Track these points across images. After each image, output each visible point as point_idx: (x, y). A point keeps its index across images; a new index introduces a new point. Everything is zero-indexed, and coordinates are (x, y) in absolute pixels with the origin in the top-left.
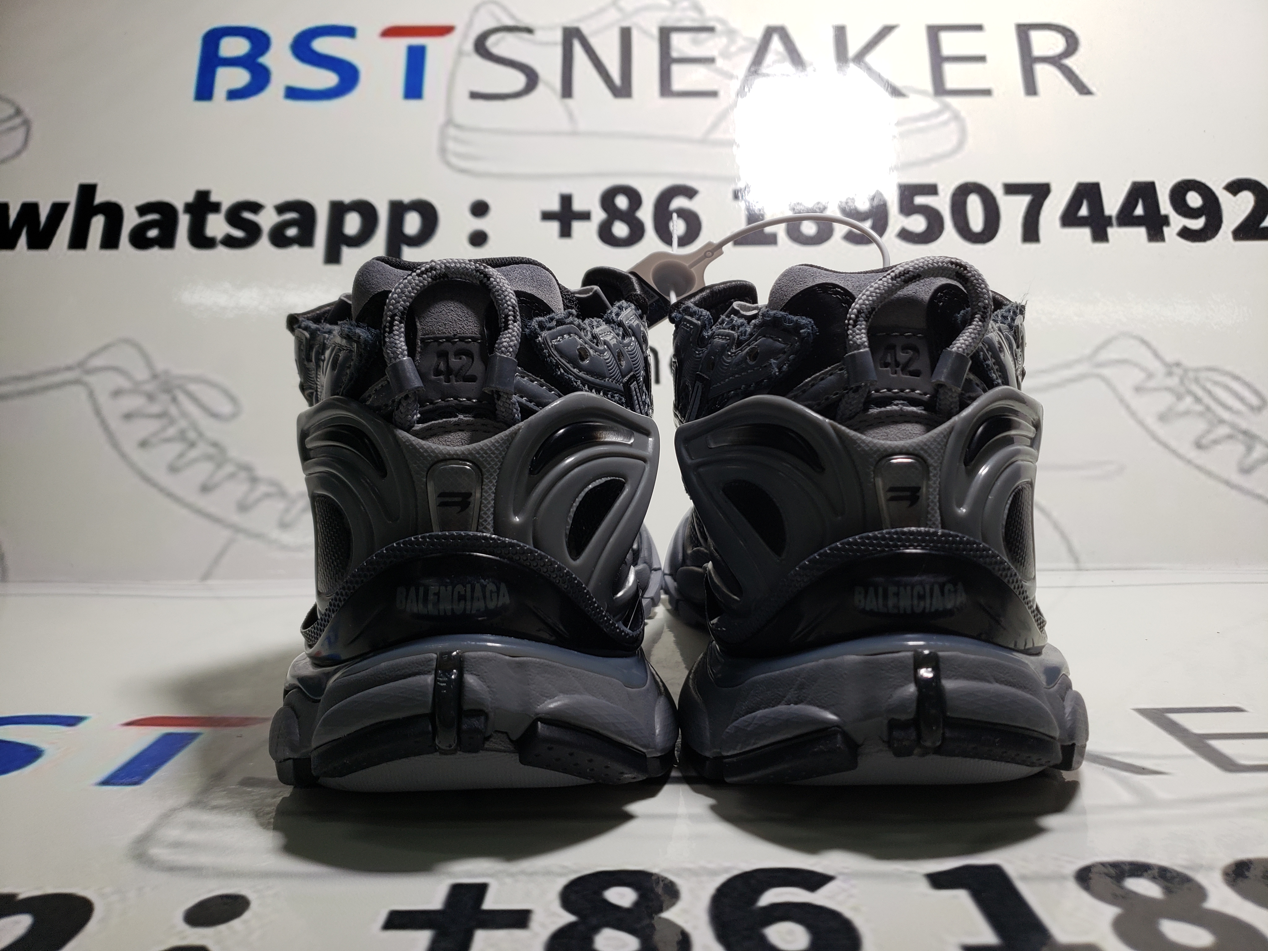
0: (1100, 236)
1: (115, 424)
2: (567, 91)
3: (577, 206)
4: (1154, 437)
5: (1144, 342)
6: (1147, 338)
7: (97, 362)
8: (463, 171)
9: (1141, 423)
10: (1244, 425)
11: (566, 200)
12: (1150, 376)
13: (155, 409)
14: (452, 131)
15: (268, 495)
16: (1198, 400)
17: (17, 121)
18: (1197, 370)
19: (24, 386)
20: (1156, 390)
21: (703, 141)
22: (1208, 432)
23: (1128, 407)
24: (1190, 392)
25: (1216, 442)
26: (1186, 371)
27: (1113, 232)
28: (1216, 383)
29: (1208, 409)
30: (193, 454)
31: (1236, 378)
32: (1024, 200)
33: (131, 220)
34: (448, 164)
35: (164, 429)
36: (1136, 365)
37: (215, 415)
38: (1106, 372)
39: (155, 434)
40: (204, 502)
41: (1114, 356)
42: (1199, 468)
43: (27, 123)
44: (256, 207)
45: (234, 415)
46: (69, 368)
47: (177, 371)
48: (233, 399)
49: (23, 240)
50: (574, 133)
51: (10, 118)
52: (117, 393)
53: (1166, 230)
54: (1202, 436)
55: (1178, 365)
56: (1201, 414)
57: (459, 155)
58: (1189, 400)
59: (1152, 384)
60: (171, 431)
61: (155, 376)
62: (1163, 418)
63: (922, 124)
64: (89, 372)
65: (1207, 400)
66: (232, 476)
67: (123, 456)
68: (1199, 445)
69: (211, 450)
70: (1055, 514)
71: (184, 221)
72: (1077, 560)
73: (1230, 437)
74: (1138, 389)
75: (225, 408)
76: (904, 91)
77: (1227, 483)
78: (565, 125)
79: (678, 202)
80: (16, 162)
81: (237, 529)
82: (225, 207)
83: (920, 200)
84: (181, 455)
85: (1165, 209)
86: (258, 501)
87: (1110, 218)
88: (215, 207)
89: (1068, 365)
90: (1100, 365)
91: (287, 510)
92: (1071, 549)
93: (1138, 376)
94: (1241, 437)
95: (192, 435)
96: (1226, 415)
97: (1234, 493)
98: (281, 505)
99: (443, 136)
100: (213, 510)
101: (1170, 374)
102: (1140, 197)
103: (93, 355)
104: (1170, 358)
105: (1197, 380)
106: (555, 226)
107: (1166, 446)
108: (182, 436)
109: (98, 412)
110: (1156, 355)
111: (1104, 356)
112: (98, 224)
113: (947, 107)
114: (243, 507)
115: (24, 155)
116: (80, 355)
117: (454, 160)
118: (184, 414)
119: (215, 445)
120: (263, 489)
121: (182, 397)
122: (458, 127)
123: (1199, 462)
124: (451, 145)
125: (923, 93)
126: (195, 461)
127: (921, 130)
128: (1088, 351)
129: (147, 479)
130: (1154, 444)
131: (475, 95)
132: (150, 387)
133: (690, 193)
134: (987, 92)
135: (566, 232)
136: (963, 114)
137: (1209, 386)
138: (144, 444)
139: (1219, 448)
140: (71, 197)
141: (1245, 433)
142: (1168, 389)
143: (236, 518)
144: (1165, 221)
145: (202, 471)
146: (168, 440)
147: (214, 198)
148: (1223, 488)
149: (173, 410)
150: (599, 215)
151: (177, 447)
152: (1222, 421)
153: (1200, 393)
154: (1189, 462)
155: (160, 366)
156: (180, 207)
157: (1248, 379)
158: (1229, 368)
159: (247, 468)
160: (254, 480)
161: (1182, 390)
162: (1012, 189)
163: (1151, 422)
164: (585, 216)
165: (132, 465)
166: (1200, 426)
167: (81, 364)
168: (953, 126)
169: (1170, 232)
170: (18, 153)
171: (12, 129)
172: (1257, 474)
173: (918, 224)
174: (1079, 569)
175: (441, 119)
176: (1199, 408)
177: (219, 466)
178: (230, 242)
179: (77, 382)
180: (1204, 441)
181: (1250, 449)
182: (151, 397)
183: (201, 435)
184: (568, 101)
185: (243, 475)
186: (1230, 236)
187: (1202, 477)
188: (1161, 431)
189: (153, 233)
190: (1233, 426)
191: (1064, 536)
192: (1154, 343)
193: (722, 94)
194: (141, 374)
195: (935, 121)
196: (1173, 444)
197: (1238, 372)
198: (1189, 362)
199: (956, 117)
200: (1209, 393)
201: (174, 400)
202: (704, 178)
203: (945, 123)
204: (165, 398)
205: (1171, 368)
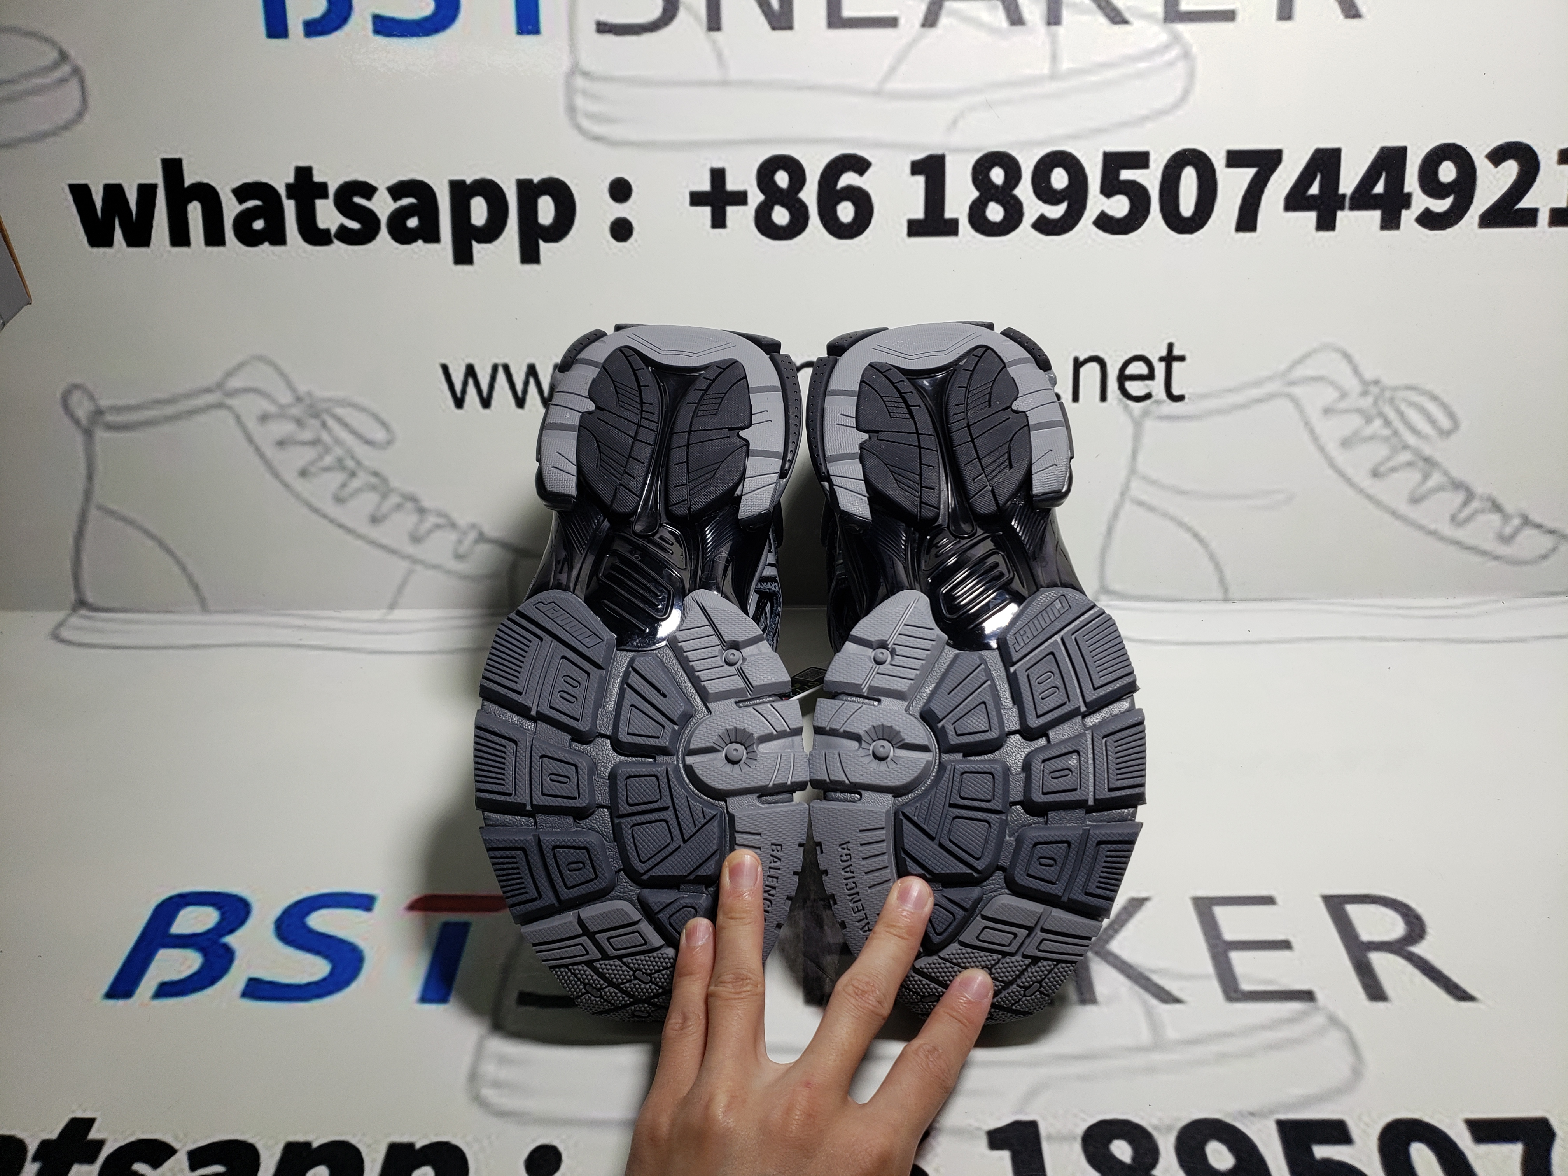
0: (1326, 223)
1: (270, 452)
2: (714, 23)
3: (732, 185)
4: (1332, 465)
5: (1347, 356)
6: (1350, 351)
7: (235, 383)
8: (597, 138)
9: (1322, 449)
10: (1427, 451)
11: (718, 176)
12: (1344, 395)
13: (307, 435)
14: (580, 82)
15: (438, 527)
16: (1387, 423)
17: (66, 69)
18: (1395, 389)
19: (169, 410)
20: (1346, 411)
21: (877, 93)
22: (1389, 459)
23: (1312, 432)
24: (1381, 414)
25: (1394, 470)
26: (1383, 390)
27: (1343, 217)
28: (1411, 404)
29: (1396, 433)
30: (355, 484)
31: (1435, 398)
32: (1249, 173)
33: (231, 208)
34: (579, 128)
35: (321, 457)
36: (1332, 383)
37: (369, 443)
38: (1297, 391)
39: (312, 463)
40: (375, 533)
41: (1310, 372)
42: (1369, 497)
43: (77, 71)
44: (368, 190)
45: (389, 443)
46: (208, 390)
47: (319, 393)
48: (384, 424)
49: (118, 235)
50: (725, 83)
51: (56, 65)
52: (264, 418)
53: (1404, 213)
54: (1382, 463)
55: (1376, 382)
56: (1386, 439)
57: (591, 116)
58: (1378, 423)
59: (1343, 405)
60: (328, 460)
61: (299, 399)
62: (1346, 443)
63: (1142, 65)
64: (231, 394)
65: (1397, 423)
66: (399, 507)
67: (286, 486)
68: (1375, 474)
69: (373, 480)
70: (1213, 545)
71: (290, 207)
72: (1226, 591)
73: (1410, 464)
74: (1327, 411)
75: (380, 435)
76: (1128, 16)
77: (1395, 514)
78: (714, 74)
79: (848, 179)
80: (79, 128)
81: (415, 561)
82: (332, 191)
83: (1126, 175)
84: (344, 485)
85: (1410, 186)
86: (430, 532)
87: (1344, 196)
88: (321, 190)
89: (1258, 383)
90: (1292, 383)
91: (460, 542)
92: (1222, 581)
93: (1329, 395)
94: (1421, 464)
95: (350, 464)
96: (1411, 440)
97: (1397, 524)
98: (453, 536)
99: (570, 91)
100: (385, 541)
101: (1365, 393)
102: (1384, 169)
103: (229, 374)
104: (1368, 375)
105: (1392, 401)
106: (706, 212)
107: (1341, 473)
108: (340, 464)
109: (250, 439)
110: (1356, 371)
111: (1300, 372)
112: (195, 211)
113: (1177, 38)
114: (416, 539)
115: (87, 118)
116: (218, 375)
117: (586, 124)
118: (338, 442)
119: (376, 474)
120: (432, 520)
121: (331, 422)
122: (586, 74)
123: (1371, 491)
124: (580, 102)
125: (1149, 17)
126: (359, 491)
127: (1140, 75)
128: (1283, 367)
129: (316, 511)
130: (1330, 472)
131: (603, 28)
132: (295, 411)
133: (860, 165)
134: (1229, 16)
135: (719, 221)
136: (1195, 50)
137: (1403, 407)
138: (303, 473)
139: (1396, 475)
140: (157, 178)
141: (1427, 460)
142: (1359, 411)
143: (410, 549)
144: (1406, 201)
145: (368, 501)
146: (327, 469)
147: (317, 178)
148: (1387, 518)
149: (325, 437)
150: (756, 197)
151: (338, 477)
152: (1406, 447)
153: (1391, 414)
154: (1361, 491)
155: (302, 388)
156: (282, 192)
157: (1446, 399)
158: (1429, 387)
159: (413, 499)
160: (422, 511)
161: (1374, 412)
162: (1236, 159)
163: (1332, 448)
164: (740, 198)
165: (297, 496)
166: (1381, 451)
167: (220, 385)
168: (1181, 66)
169: (1408, 217)
170: (80, 115)
171: (63, 81)
172: (1426, 504)
173: (1119, 206)
174: (1226, 600)
175: (565, 65)
176: (1386, 432)
177: (384, 496)
178: (346, 236)
179: (220, 405)
180: (1382, 469)
181: (1426, 477)
182: (299, 423)
183: (359, 463)
184: (715, 34)
185: (409, 505)
186: (1476, 221)
187: (1370, 507)
188: (1341, 457)
189: (259, 225)
190: (1417, 452)
191: (1218, 567)
192: (1357, 357)
193: (902, 22)
194: (286, 398)
195: (1159, 60)
196: (1350, 471)
197: (1438, 391)
198: (1388, 380)
199: (1186, 55)
200: (1401, 415)
201: (324, 425)
202: (878, 145)
203: (1171, 64)
204: (315, 423)
205: (1367, 386)
